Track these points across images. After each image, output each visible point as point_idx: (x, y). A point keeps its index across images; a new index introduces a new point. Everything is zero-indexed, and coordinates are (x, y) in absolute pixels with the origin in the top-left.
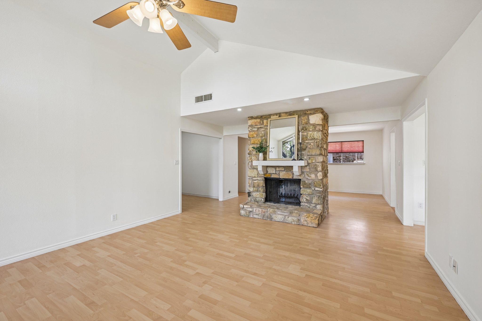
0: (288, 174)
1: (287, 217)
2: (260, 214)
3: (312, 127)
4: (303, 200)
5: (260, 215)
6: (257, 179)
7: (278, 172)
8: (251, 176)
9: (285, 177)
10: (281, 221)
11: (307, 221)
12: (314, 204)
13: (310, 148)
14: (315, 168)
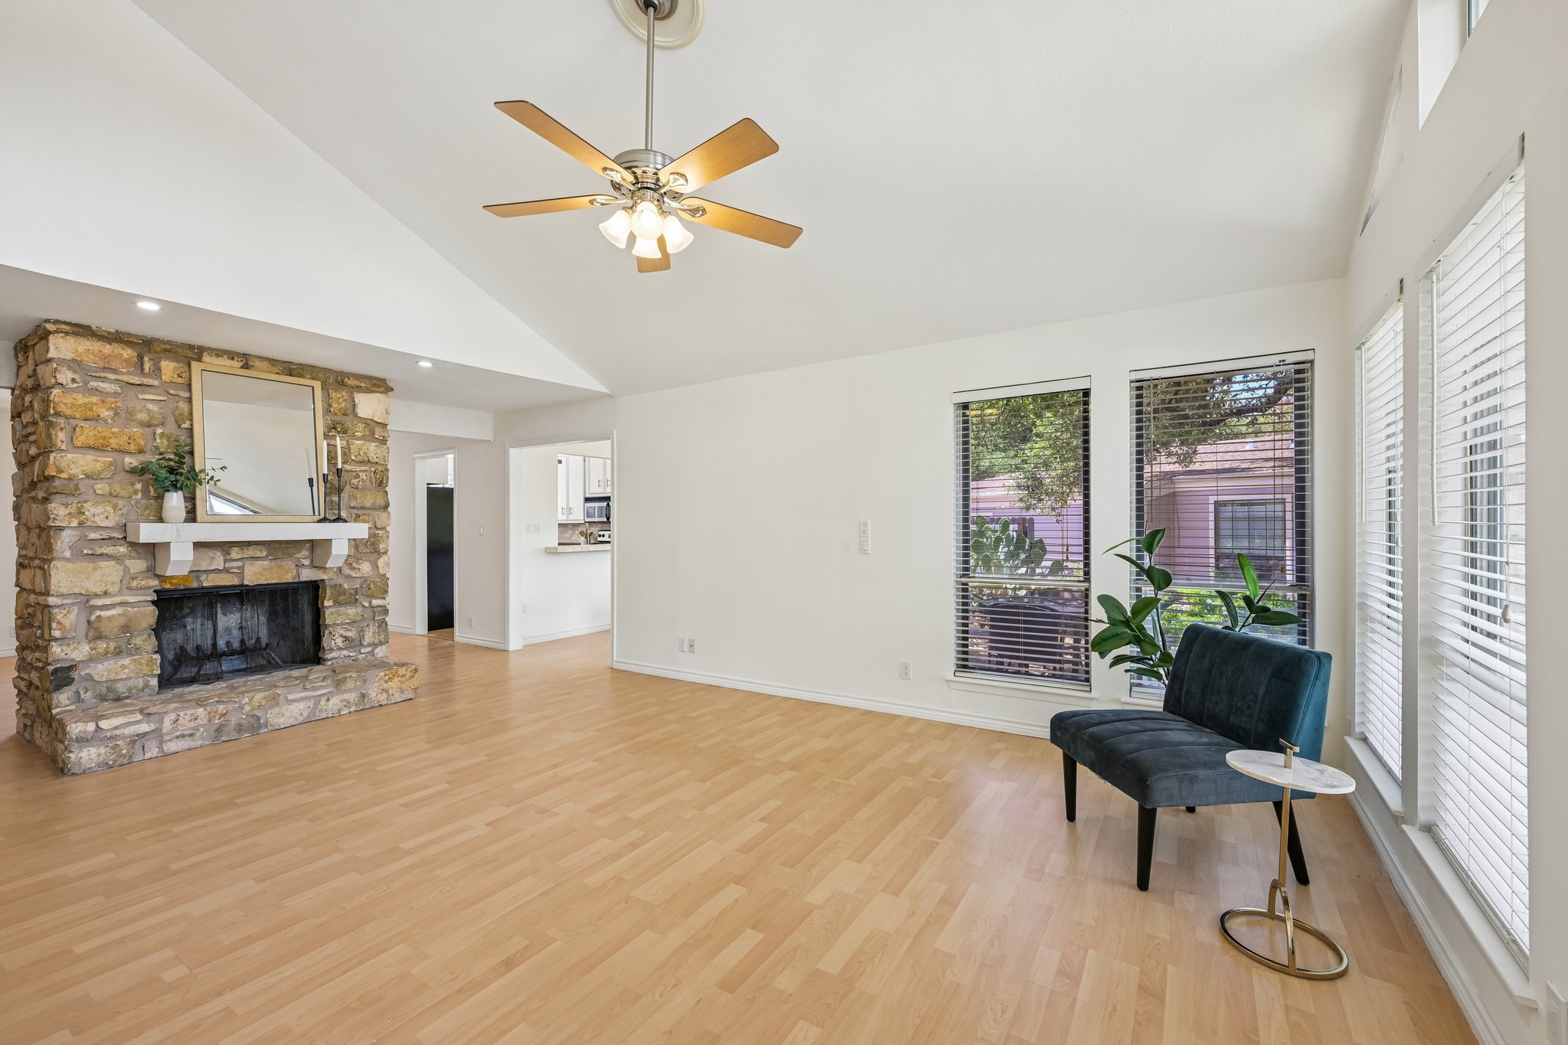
0: (279, 567)
1: (323, 702)
2: (202, 729)
3: (361, 426)
4: (333, 642)
5: (198, 734)
6: (118, 599)
7: (240, 564)
8: (76, 591)
9: (266, 580)
10: (301, 719)
11: (387, 692)
12: (369, 645)
13: (357, 488)
14: (373, 544)
